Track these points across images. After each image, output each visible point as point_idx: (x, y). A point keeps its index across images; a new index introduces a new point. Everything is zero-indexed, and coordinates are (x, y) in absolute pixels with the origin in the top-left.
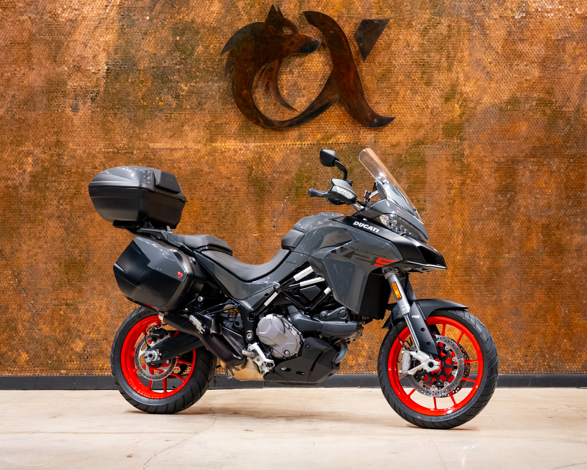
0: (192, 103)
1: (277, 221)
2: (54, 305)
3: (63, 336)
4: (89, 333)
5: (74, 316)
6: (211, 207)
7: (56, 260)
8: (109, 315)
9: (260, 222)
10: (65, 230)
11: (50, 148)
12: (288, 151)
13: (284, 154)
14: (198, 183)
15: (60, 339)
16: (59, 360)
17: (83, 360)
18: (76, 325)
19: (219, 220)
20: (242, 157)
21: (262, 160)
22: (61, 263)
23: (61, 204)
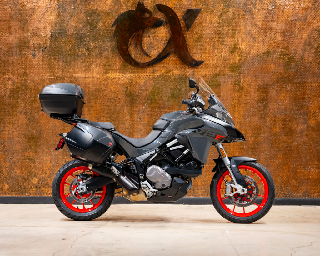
0: (96, 53)
1: (141, 116)
2: (23, 159)
3: (27, 176)
4: (41, 174)
5: (33, 165)
6: (106, 108)
7: (24, 136)
8: (51, 165)
9: (132, 116)
10: (28, 120)
11: (21, 76)
12: (147, 79)
13: (145, 80)
14: (99, 95)
15: (25, 177)
16: (25, 188)
17: (37, 188)
18: (34, 170)
19: (110, 115)
20: (122, 82)
21: (133, 83)
22: (26, 137)
23: (27, 106)
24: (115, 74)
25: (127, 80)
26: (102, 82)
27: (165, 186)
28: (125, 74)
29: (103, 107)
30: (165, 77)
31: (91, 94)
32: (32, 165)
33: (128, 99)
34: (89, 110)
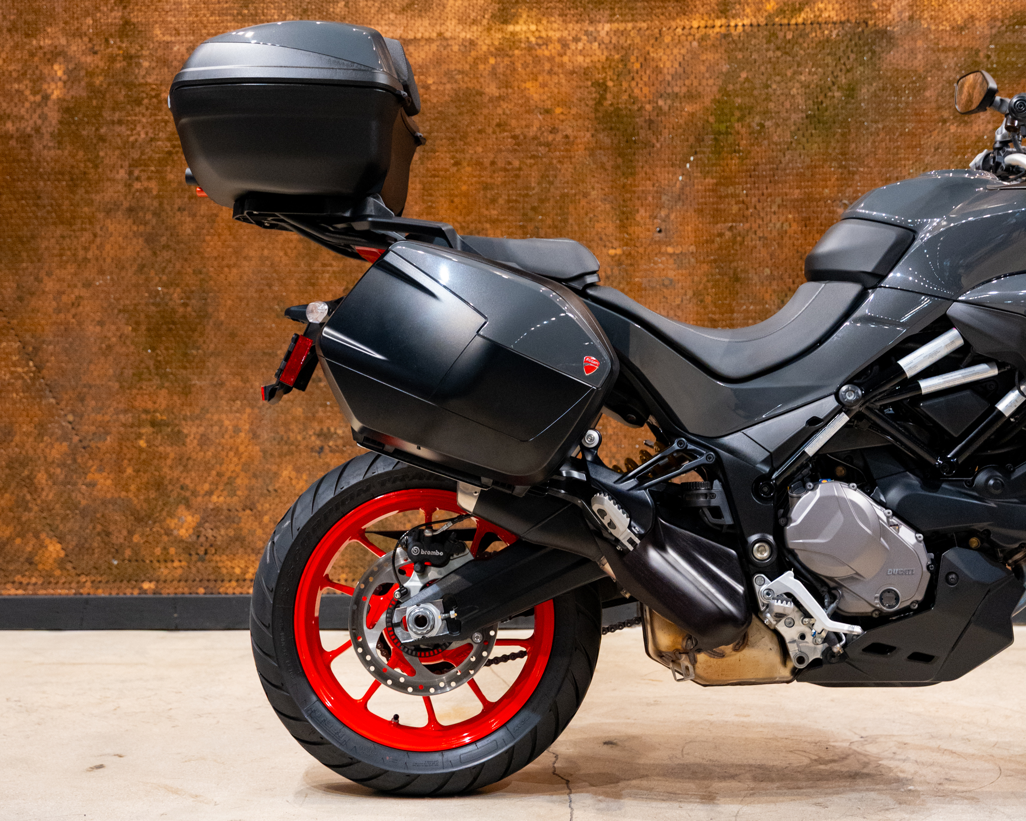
1: (668, 216)
2: (124, 425)
3: (147, 500)
4: (210, 493)
5: (171, 451)
6: (504, 184)
7: (126, 315)
8: (258, 448)
9: (625, 218)
10: (147, 241)
11: (107, 40)
12: (695, 44)
13: (683, 51)
14: (472, 123)
15: (138, 507)
16: (137, 559)
17: (195, 557)
18: (176, 474)
19: (525, 215)
20: (580, 59)
21: (629, 66)
22: (138, 323)
23: (138, 179)
24: (544, 22)
25: (598, 52)
26: (485, 60)
27: (897, 599)
28: (591, 22)
29: (489, 180)
30: (781, 35)
31: (436, 119)
32: (169, 449)
33: (607, 141)
34: (427, 191)
